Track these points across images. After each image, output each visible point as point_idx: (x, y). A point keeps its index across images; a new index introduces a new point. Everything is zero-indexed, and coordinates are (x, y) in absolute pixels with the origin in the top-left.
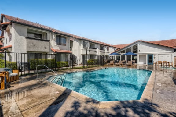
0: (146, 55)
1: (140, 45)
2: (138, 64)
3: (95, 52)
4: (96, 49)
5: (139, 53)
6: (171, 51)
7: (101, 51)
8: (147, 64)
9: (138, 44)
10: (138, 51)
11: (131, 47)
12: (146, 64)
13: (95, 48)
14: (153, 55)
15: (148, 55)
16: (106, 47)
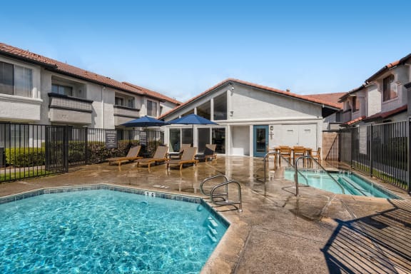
0: (248, 127)
1: (234, 94)
2: (229, 155)
3: (90, 115)
4: (90, 102)
5: (230, 119)
6: (313, 114)
7: (118, 111)
8: (251, 155)
9: (229, 93)
10: (229, 114)
11: (210, 101)
12: (249, 155)
13: (89, 98)
14: (268, 125)
15: (254, 126)
16: (145, 100)
